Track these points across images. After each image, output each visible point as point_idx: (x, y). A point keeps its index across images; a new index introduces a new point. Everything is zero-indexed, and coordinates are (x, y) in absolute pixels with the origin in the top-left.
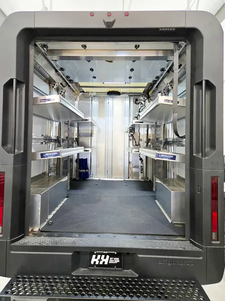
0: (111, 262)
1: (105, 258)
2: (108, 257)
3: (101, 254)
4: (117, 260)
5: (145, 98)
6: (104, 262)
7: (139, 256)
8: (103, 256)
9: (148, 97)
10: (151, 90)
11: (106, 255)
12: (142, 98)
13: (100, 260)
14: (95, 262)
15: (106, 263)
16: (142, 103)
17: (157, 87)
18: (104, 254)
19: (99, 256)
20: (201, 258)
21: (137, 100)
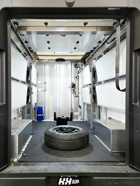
0: (73, 183)
1: (69, 180)
2: (71, 179)
3: (66, 178)
4: (77, 181)
5: (83, 64)
6: (68, 183)
7: (94, 178)
8: (67, 179)
9: (85, 63)
10: (87, 57)
11: (69, 178)
12: (80, 64)
13: (65, 182)
14: (61, 183)
15: (70, 184)
16: (80, 67)
17: (92, 55)
18: (67, 177)
19: (64, 179)
20: (139, 178)
21: (76, 65)
